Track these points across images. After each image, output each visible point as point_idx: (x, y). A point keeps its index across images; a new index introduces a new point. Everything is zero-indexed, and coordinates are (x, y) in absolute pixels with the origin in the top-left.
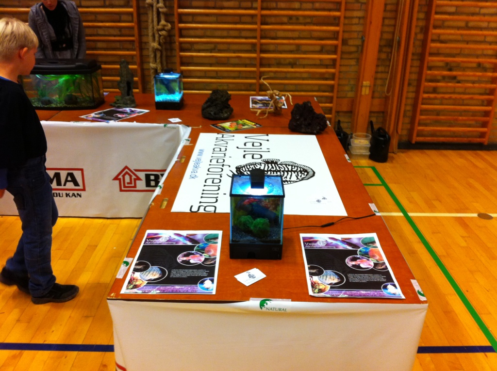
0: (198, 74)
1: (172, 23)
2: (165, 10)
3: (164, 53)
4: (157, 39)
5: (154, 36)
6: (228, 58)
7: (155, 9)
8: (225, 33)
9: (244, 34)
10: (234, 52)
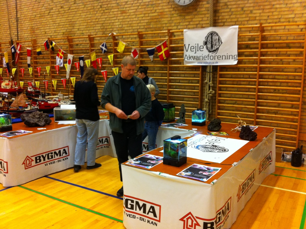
0: (227, 114)
1: (215, 91)
2: (212, 85)
3: (211, 104)
4: (208, 97)
5: (206, 96)
6: (242, 108)
7: (208, 84)
8: (241, 96)
9: (250, 97)
10: (245, 105)
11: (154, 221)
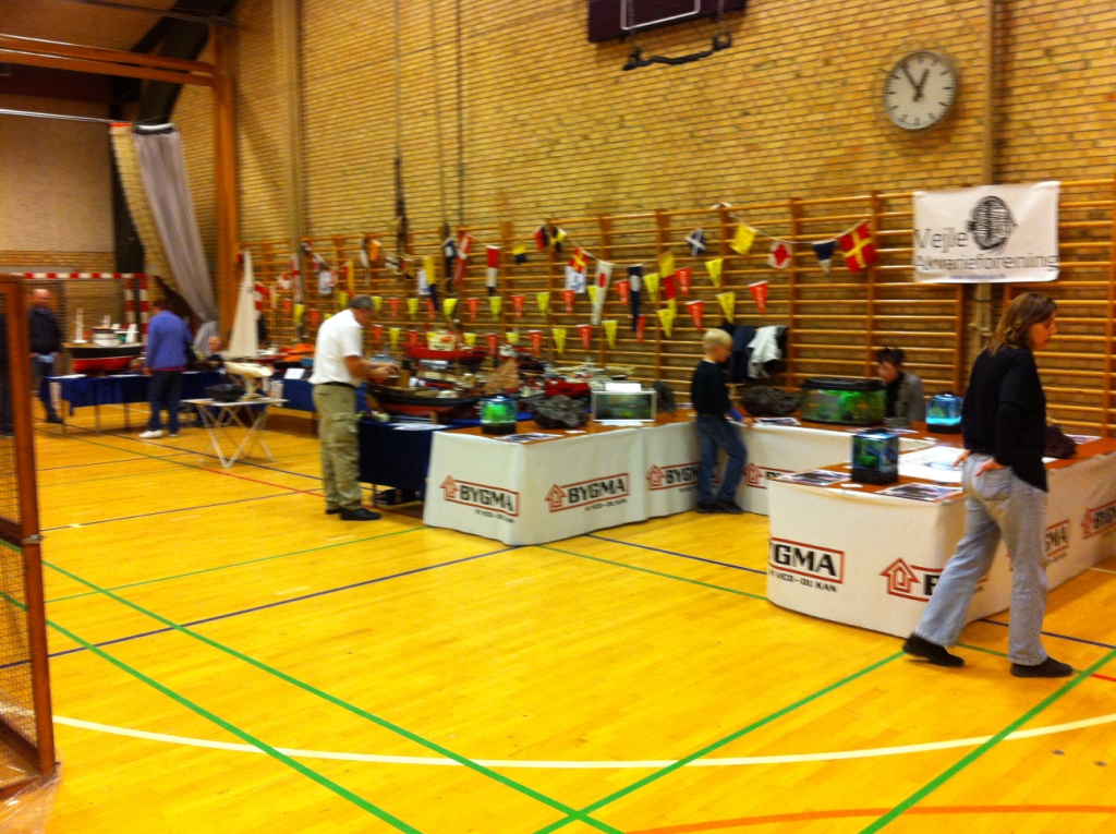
7: (979, 332)
10: (1078, 388)
11: (829, 583)
